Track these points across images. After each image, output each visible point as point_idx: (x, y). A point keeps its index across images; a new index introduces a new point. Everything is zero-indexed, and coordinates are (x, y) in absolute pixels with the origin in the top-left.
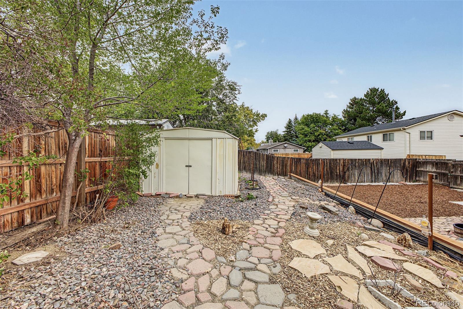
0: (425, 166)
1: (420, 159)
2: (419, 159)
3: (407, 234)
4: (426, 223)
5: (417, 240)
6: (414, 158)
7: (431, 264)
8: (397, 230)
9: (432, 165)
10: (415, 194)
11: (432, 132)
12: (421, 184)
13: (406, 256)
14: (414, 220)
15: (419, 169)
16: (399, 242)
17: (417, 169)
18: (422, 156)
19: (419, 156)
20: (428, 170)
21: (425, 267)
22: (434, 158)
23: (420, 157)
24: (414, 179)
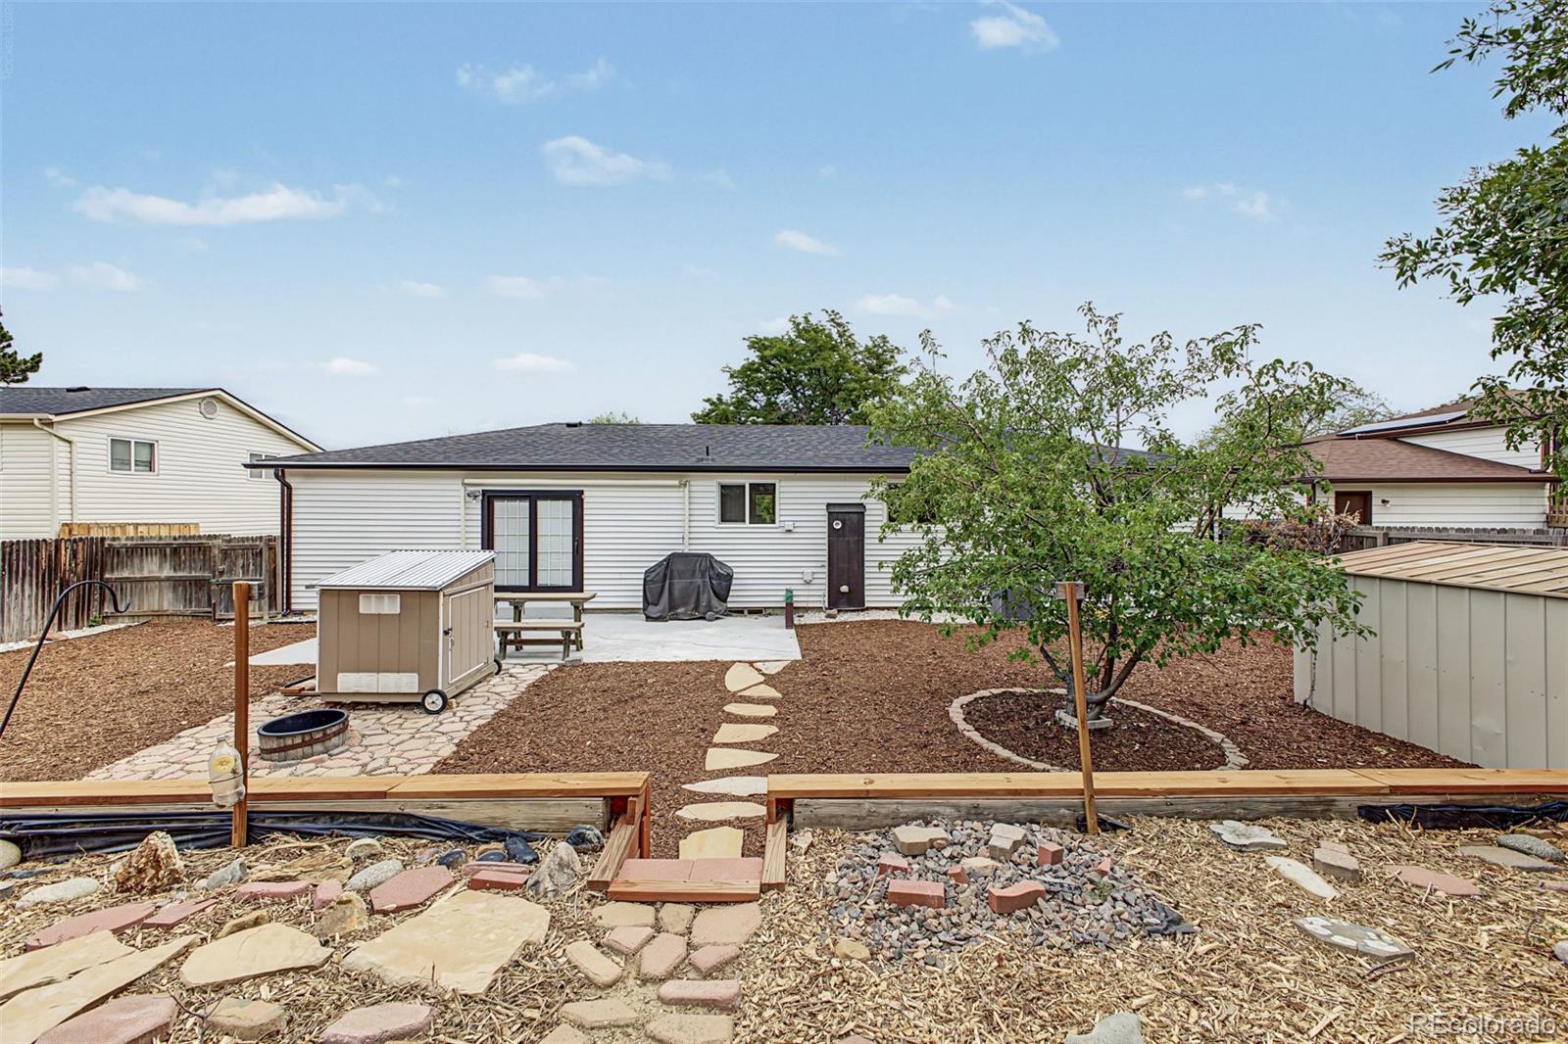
0: (136, 561)
1: (118, 539)
2: (114, 539)
3: (161, 834)
4: (228, 762)
5: (190, 837)
6: (95, 534)
7: (267, 900)
8: (98, 842)
9: (160, 558)
10: (111, 668)
11: (152, 446)
12: (123, 625)
13: (177, 930)
14: (127, 766)
15: (116, 575)
16: (128, 887)
17: (107, 576)
18: (123, 526)
19: (112, 527)
20: (146, 575)
21: (257, 922)
22: (164, 532)
23: (118, 530)
24: (95, 613)
